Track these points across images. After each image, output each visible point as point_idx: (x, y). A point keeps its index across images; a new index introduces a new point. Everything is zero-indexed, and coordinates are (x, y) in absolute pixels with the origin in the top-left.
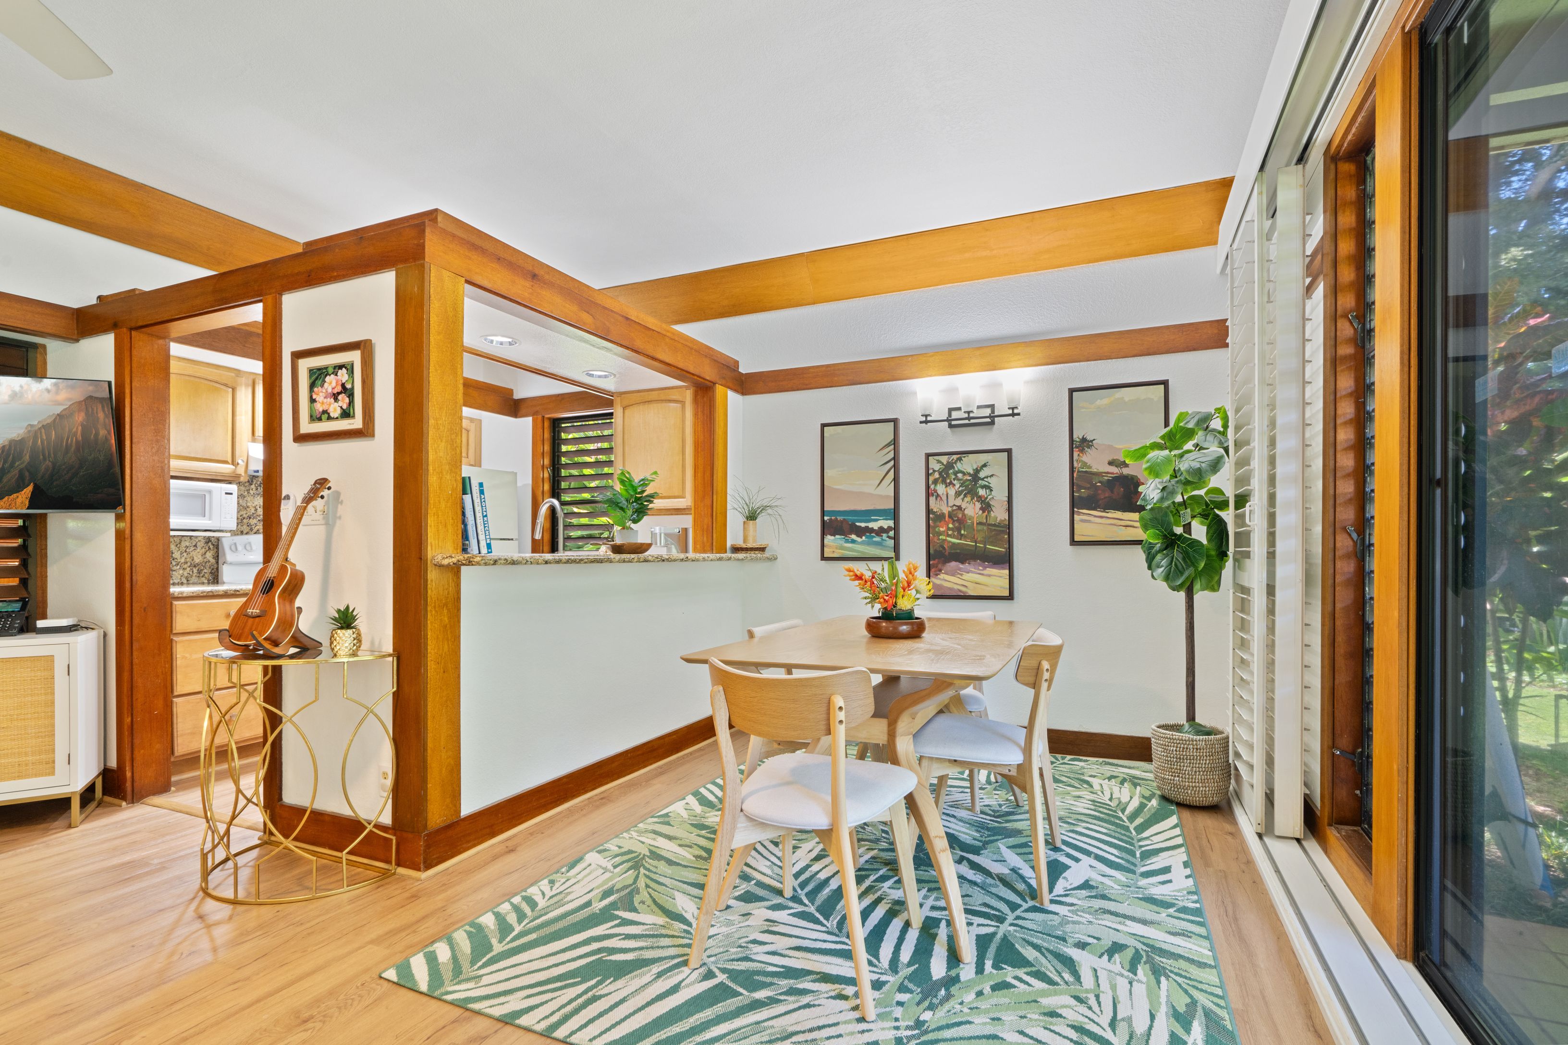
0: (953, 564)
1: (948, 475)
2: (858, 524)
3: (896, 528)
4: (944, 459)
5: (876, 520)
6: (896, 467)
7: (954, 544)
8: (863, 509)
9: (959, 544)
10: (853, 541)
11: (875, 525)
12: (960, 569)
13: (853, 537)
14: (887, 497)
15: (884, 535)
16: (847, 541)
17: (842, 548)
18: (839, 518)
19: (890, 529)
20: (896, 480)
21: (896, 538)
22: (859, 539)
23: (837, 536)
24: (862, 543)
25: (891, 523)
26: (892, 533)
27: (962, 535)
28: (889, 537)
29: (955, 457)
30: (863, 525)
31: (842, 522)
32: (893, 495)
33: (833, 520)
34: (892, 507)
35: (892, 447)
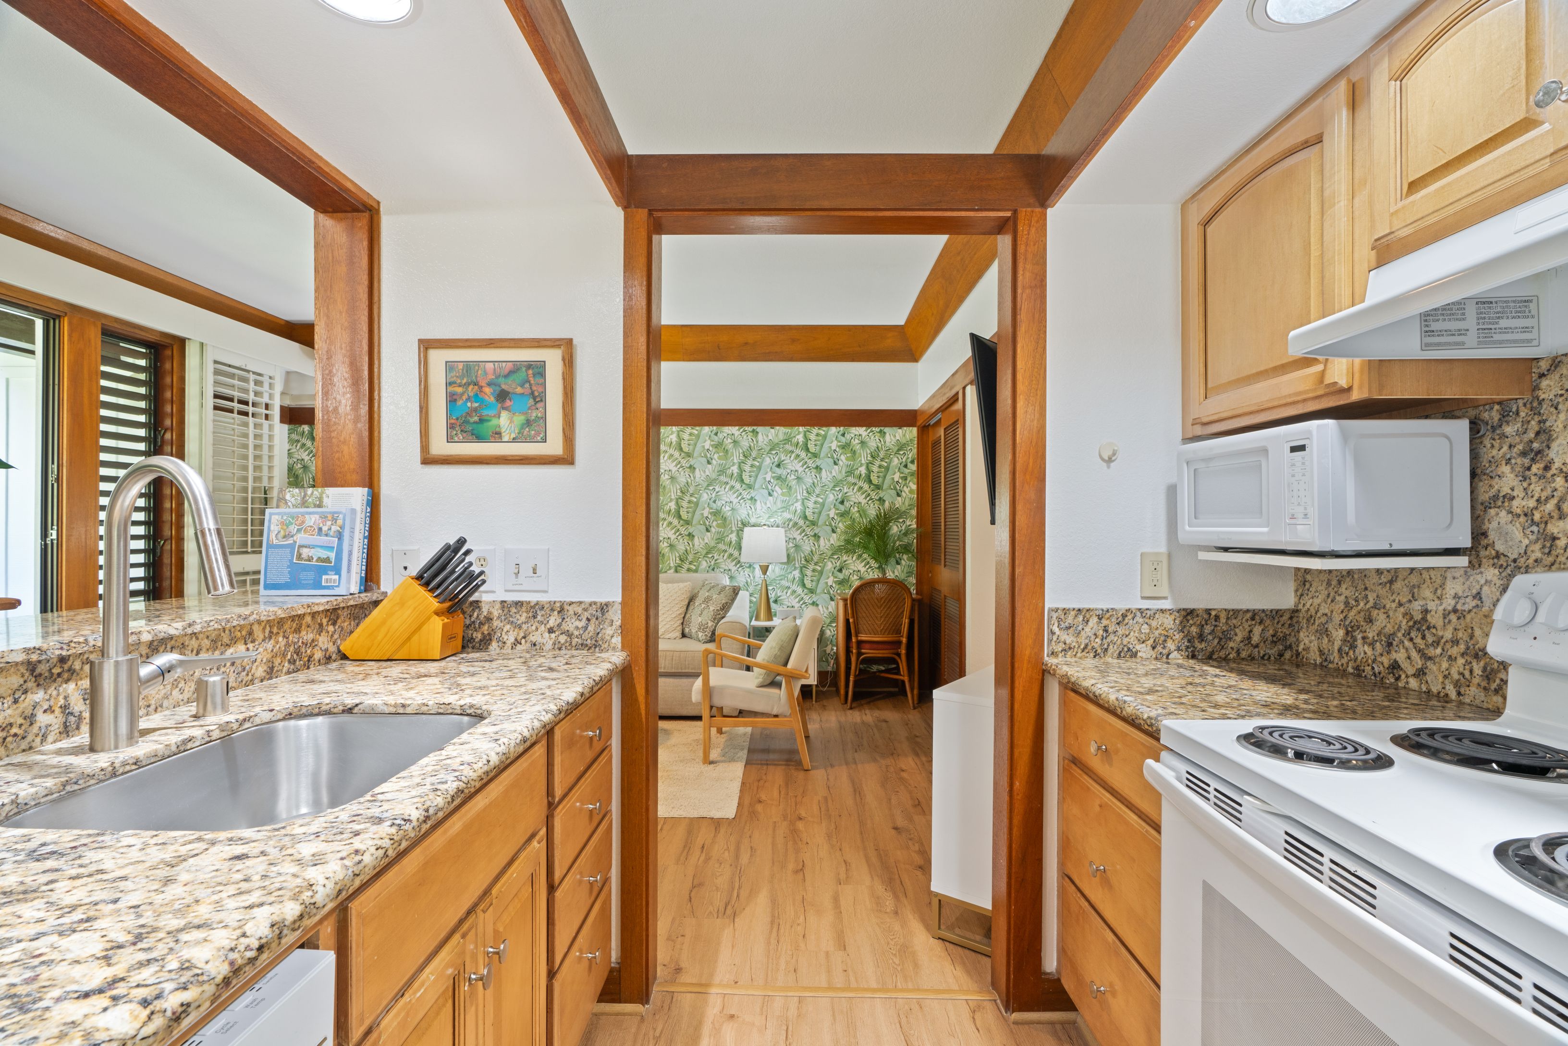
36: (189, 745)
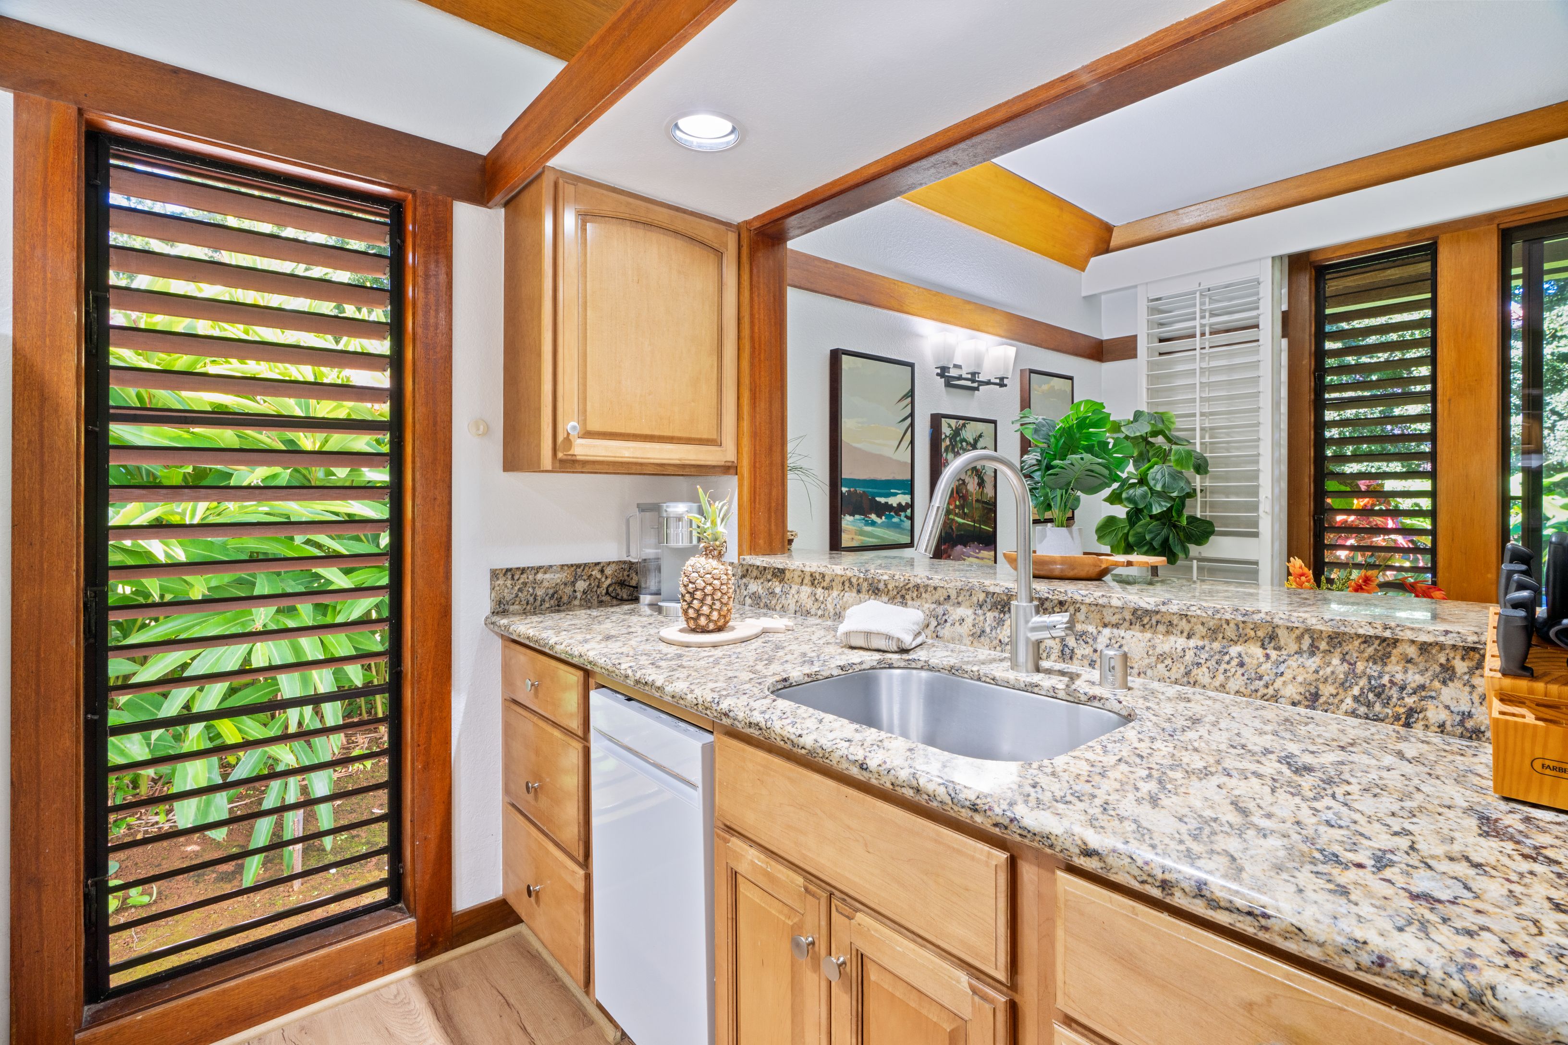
0: (959, 548)
1: (955, 441)
2: (878, 499)
3: (912, 506)
4: (953, 422)
5: (895, 494)
6: (912, 425)
7: (960, 524)
8: (884, 478)
9: (964, 523)
10: (873, 524)
11: (893, 501)
12: (963, 553)
13: (873, 517)
14: (906, 463)
15: (903, 514)
16: (867, 524)
17: (862, 533)
20: (912, 442)
21: (911, 518)
22: (878, 520)
23: (857, 517)
24: (882, 526)
27: (965, 514)
29: (961, 422)
30: (882, 500)
32: (910, 462)
33: (849, 492)
34: (910, 478)
35: (910, 399)
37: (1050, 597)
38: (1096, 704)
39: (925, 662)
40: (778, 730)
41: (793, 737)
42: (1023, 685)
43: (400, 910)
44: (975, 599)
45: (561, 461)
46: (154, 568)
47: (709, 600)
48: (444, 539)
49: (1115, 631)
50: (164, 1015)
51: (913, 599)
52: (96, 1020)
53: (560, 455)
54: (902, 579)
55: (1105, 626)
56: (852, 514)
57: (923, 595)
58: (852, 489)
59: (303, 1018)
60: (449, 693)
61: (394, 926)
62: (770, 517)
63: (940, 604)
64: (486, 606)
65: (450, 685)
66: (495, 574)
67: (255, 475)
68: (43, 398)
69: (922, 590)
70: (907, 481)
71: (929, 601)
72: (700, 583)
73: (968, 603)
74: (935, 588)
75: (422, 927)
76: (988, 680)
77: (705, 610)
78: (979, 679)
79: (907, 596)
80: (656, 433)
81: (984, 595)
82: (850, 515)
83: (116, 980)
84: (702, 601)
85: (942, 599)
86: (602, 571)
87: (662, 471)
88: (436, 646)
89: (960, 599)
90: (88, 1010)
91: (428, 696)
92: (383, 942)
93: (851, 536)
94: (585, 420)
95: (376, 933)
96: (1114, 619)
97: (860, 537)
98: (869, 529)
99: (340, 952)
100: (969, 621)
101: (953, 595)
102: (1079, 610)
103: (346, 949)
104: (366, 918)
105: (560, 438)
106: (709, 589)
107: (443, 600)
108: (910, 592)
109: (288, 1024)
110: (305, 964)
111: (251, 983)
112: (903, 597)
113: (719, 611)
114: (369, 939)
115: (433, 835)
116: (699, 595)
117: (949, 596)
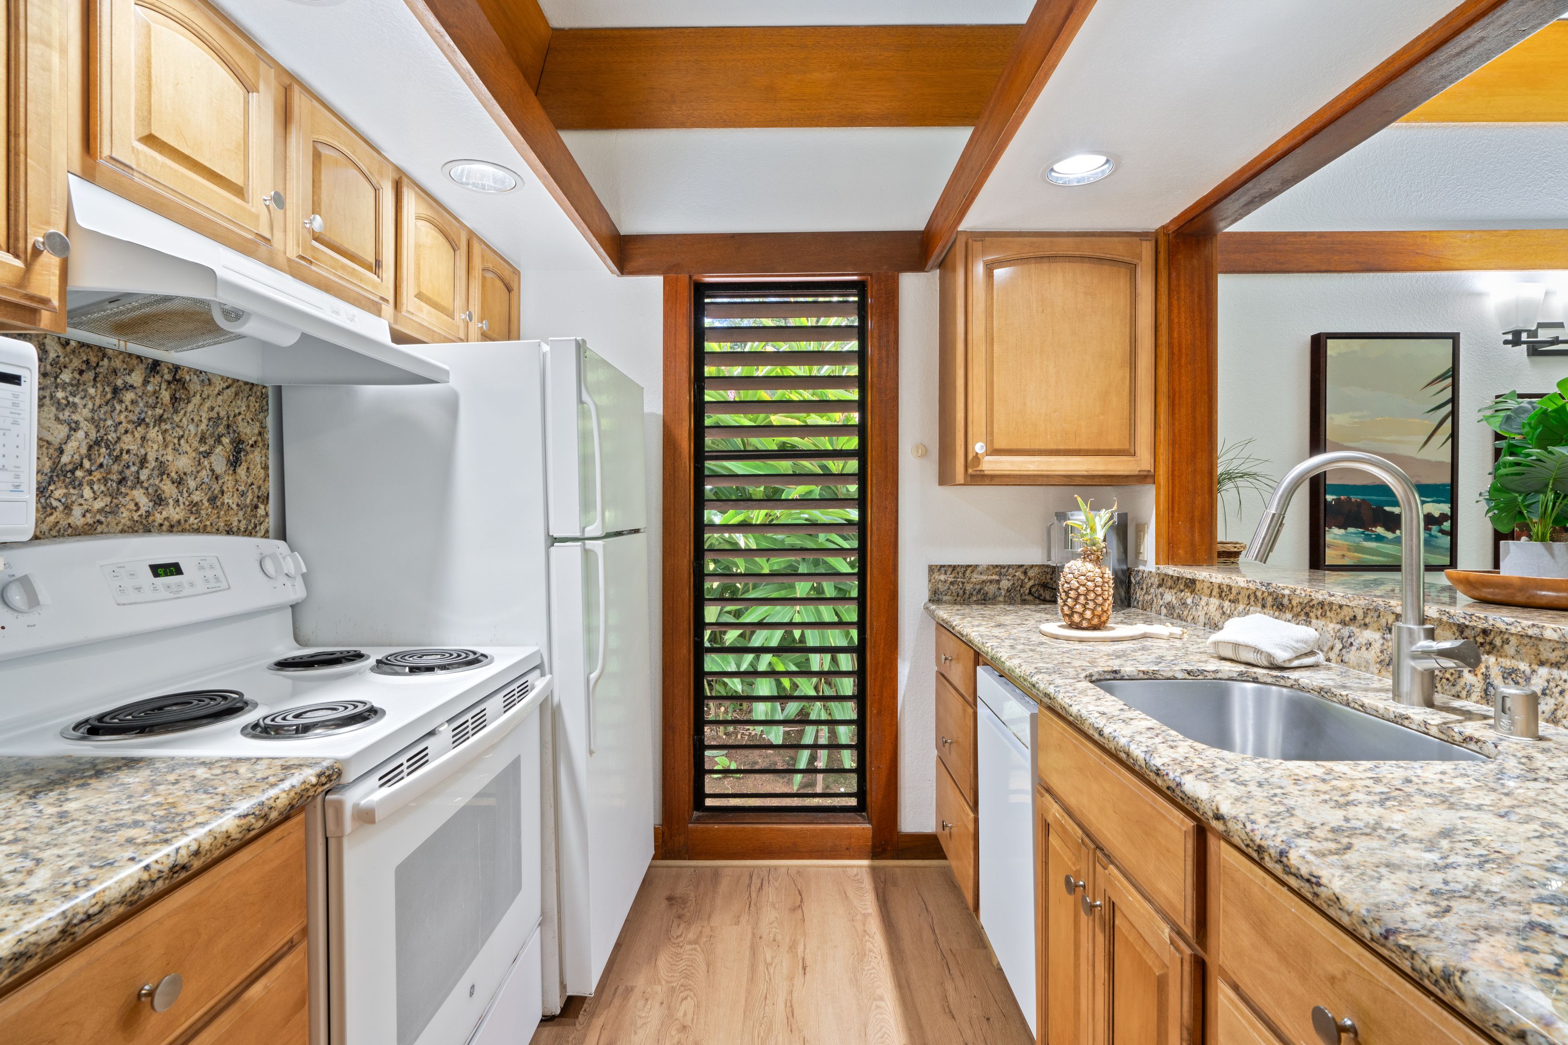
2: (1387, 509)
3: (1453, 517)
6: (1454, 414)
10: (1380, 538)
13: (1380, 530)
14: (1440, 464)
15: (1435, 528)
16: (1368, 538)
17: (1359, 549)
18: (1354, 498)
19: (1443, 517)
20: (1454, 436)
21: (1453, 534)
25: (1446, 508)
26: (1447, 525)
28: (1442, 532)
31: (1359, 505)
32: (1450, 461)
33: (1338, 501)
34: (1447, 480)
35: (1450, 380)
36: (1406, 723)
37: (1467, 623)
38: (1472, 746)
39: (1296, 680)
40: (1059, 700)
41: (1066, 706)
42: (1392, 716)
43: (863, 817)
44: (1383, 621)
45: (972, 476)
46: (736, 551)
47: (1082, 599)
48: (893, 539)
49: (1555, 671)
50: (728, 830)
51: (1317, 618)
52: (698, 820)
53: (970, 471)
54: (1303, 595)
55: (1542, 664)
56: (1343, 526)
57: (1328, 613)
58: (1342, 497)
59: (800, 867)
60: (896, 659)
61: (857, 826)
62: (1192, 528)
63: (1345, 624)
64: (925, 595)
65: (897, 654)
66: (932, 569)
67: (796, 491)
68: (675, 449)
69: (1327, 608)
70: (1444, 485)
71: (1334, 621)
72: (1075, 584)
73: (1376, 626)
74: (1341, 607)
75: (877, 832)
76: (1357, 706)
77: (1079, 608)
78: (1348, 705)
79: (1311, 614)
80: (1062, 447)
81: (1394, 617)
82: (1340, 527)
83: (709, 802)
84: (1076, 600)
85: (1347, 619)
86: (1025, 573)
87: (1071, 481)
88: (887, 621)
89: (1367, 620)
90: (696, 814)
91: (881, 659)
92: (850, 835)
93: (1340, 553)
94: (992, 441)
95: (846, 826)
96: (1554, 657)
97: (1356, 554)
98: (1373, 545)
99: (822, 830)
100: (1377, 646)
101: (1360, 615)
102: (1507, 642)
103: (826, 830)
104: (841, 814)
105: (970, 457)
106: (1082, 590)
107: (892, 587)
108: (1314, 610)
109: (792, 866)
110: (801, 830)
111: (772, 830)
112: (1307, 614)
113: (1093, 610)
114: (841, 829)
115: (884, 766)
116: (1072, 594)
117: (1355, 616)
